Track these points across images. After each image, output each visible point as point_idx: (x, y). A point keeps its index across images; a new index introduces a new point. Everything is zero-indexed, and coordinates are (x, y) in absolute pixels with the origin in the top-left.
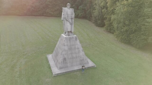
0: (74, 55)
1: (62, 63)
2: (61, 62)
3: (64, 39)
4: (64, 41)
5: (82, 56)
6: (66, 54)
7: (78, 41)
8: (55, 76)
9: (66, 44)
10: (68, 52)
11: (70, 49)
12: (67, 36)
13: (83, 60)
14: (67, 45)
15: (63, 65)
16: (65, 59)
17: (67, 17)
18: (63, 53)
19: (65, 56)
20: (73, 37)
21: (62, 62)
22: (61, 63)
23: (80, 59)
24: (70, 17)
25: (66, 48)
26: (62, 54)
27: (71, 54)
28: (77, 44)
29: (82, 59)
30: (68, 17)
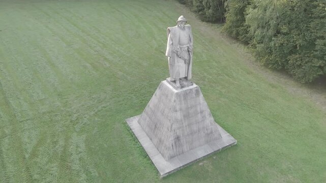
0: (195, 128)
1: (173, 148)
2: (171, 146)
3: (174, 98)
4: (175, 101)
5: (210, 124)
6: (179, 128)
7: (201, 95)
8: (164, 178)
9: (178, 108)
10: (182, 124)
11: (187, 116)
12: (180, 91)
13: (212, 132)
14: (181, 109)
15: (175, 150)
16: (178, 138)
17: (179, 50)
18: (174, 126)
19: (179, 132)
20: (191, 89)
21: (173, 146)
22: (171, 148)
23: (206, 131)
24: (186, 49)
25: (179, 115)
26: (171, 129)
27: (188, 125)
28: (200, 104)
29: (209, 132)
30: (181, 48)
